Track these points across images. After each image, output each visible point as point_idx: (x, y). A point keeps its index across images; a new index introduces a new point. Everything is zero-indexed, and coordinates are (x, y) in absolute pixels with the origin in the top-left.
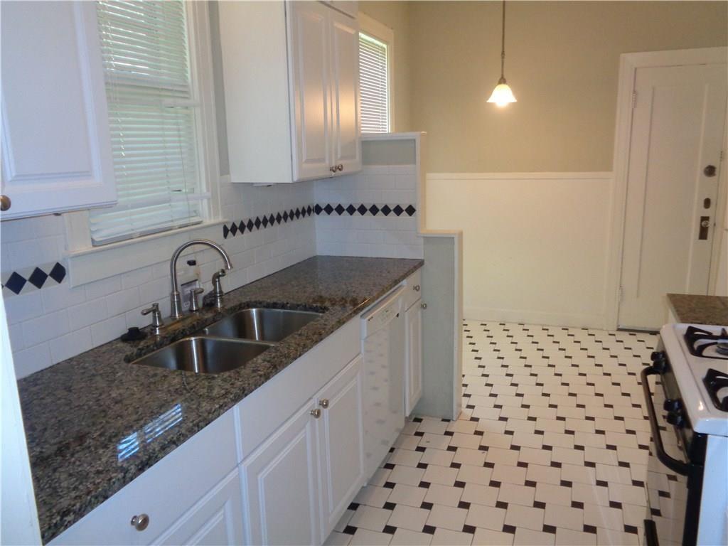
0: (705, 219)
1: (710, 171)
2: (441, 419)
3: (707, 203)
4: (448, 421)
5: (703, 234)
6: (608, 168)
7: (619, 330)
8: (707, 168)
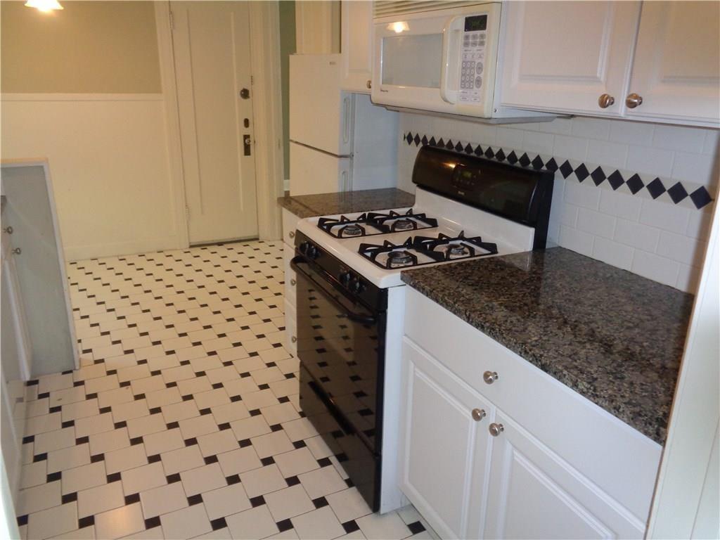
0: (246, 137)
1: (245, 94)
2: (61, 373)
3: (246, 123)
4: (71, 372)
5: (247, 151)
6: (158, 90)
7: (191, 247)
8: (242, 91)
